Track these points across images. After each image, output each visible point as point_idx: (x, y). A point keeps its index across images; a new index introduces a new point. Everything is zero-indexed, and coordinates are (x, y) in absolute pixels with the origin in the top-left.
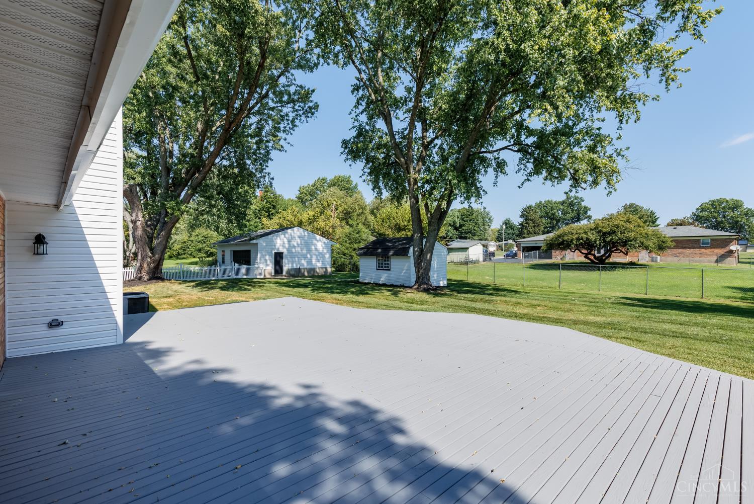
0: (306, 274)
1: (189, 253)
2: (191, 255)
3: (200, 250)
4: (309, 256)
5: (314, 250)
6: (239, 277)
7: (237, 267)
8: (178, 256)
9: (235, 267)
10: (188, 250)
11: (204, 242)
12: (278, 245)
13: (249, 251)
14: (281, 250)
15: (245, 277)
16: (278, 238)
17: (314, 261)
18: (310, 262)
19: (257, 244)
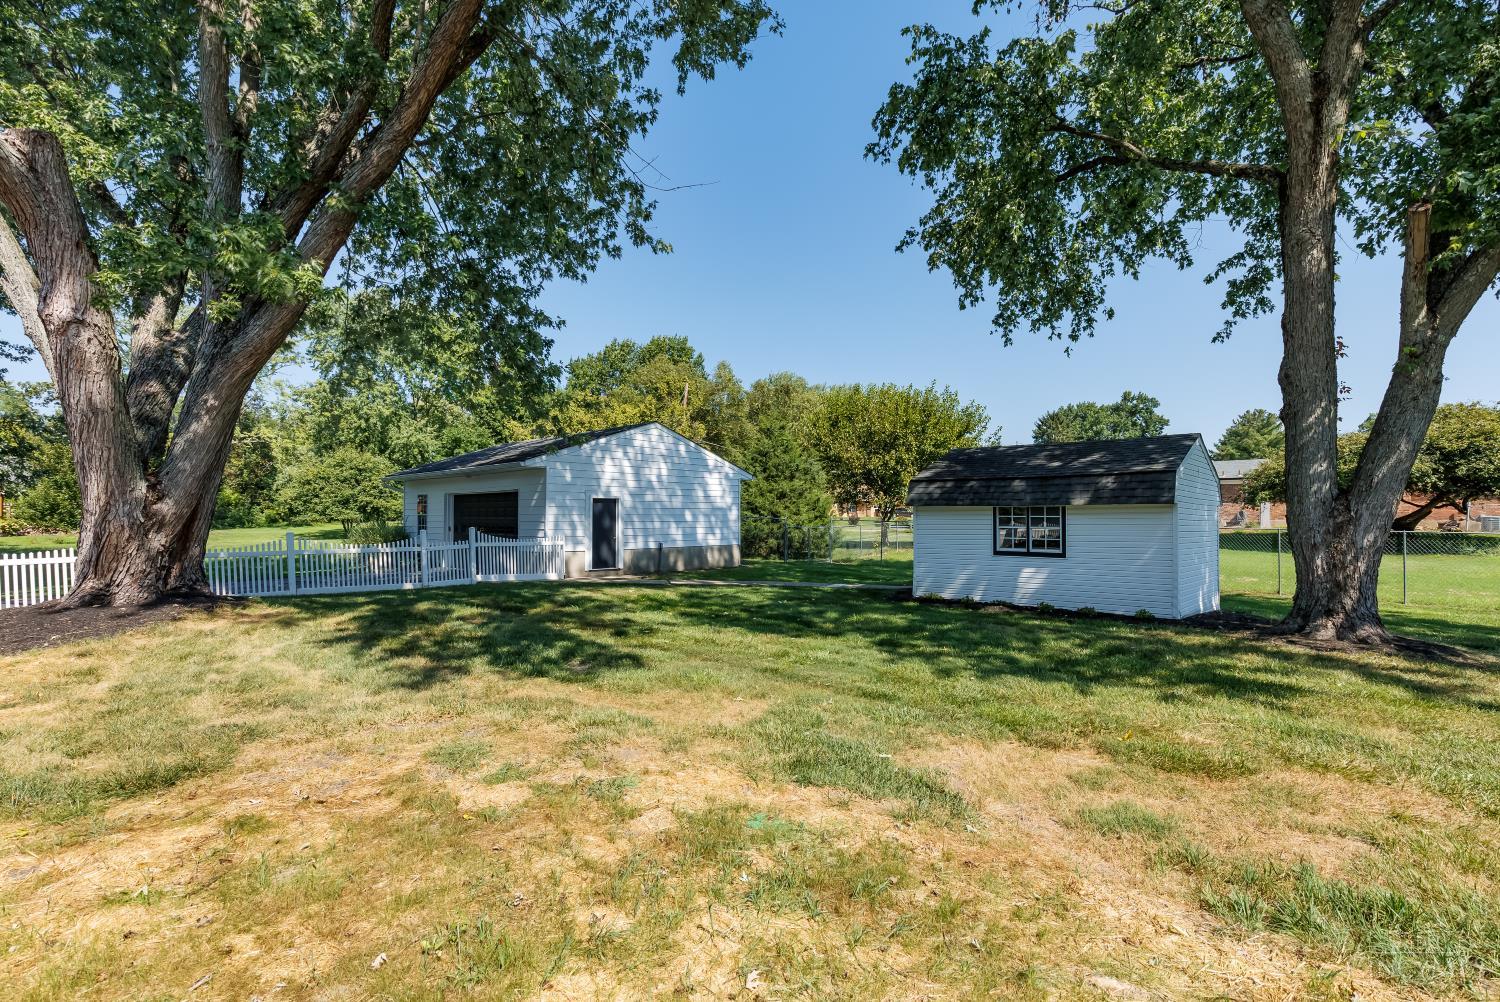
0: (680, 567)
1: (319, 508)
2: (323, 513)
3: (345, 503)
4: (688, 517)
5: (702, 499)
6: (494, 578)
7: (483, 544)
8: (290, 516)
9: (479, 544)
10: (317, 500)
11: (357, 481)
12: (606, 480)
13: (512, 497)
14: (615, 493)
15: (511, 578)
16: (607, 456)
17: (700, 531)
18: (690, 534)
19: (543, 470)
